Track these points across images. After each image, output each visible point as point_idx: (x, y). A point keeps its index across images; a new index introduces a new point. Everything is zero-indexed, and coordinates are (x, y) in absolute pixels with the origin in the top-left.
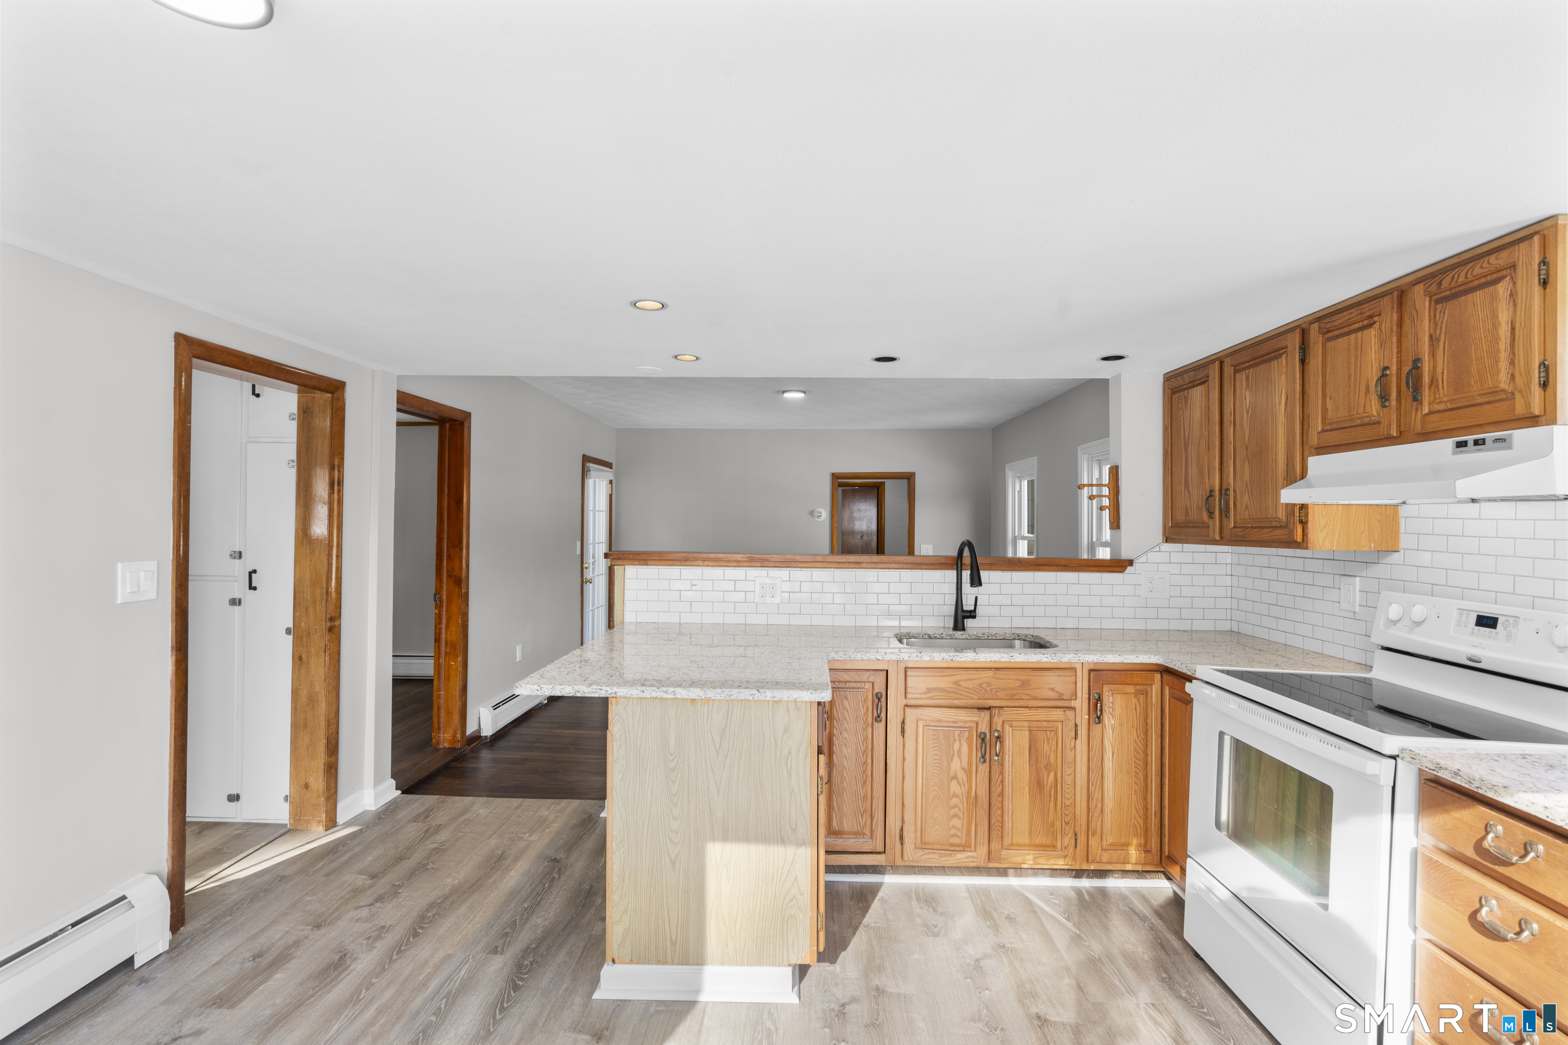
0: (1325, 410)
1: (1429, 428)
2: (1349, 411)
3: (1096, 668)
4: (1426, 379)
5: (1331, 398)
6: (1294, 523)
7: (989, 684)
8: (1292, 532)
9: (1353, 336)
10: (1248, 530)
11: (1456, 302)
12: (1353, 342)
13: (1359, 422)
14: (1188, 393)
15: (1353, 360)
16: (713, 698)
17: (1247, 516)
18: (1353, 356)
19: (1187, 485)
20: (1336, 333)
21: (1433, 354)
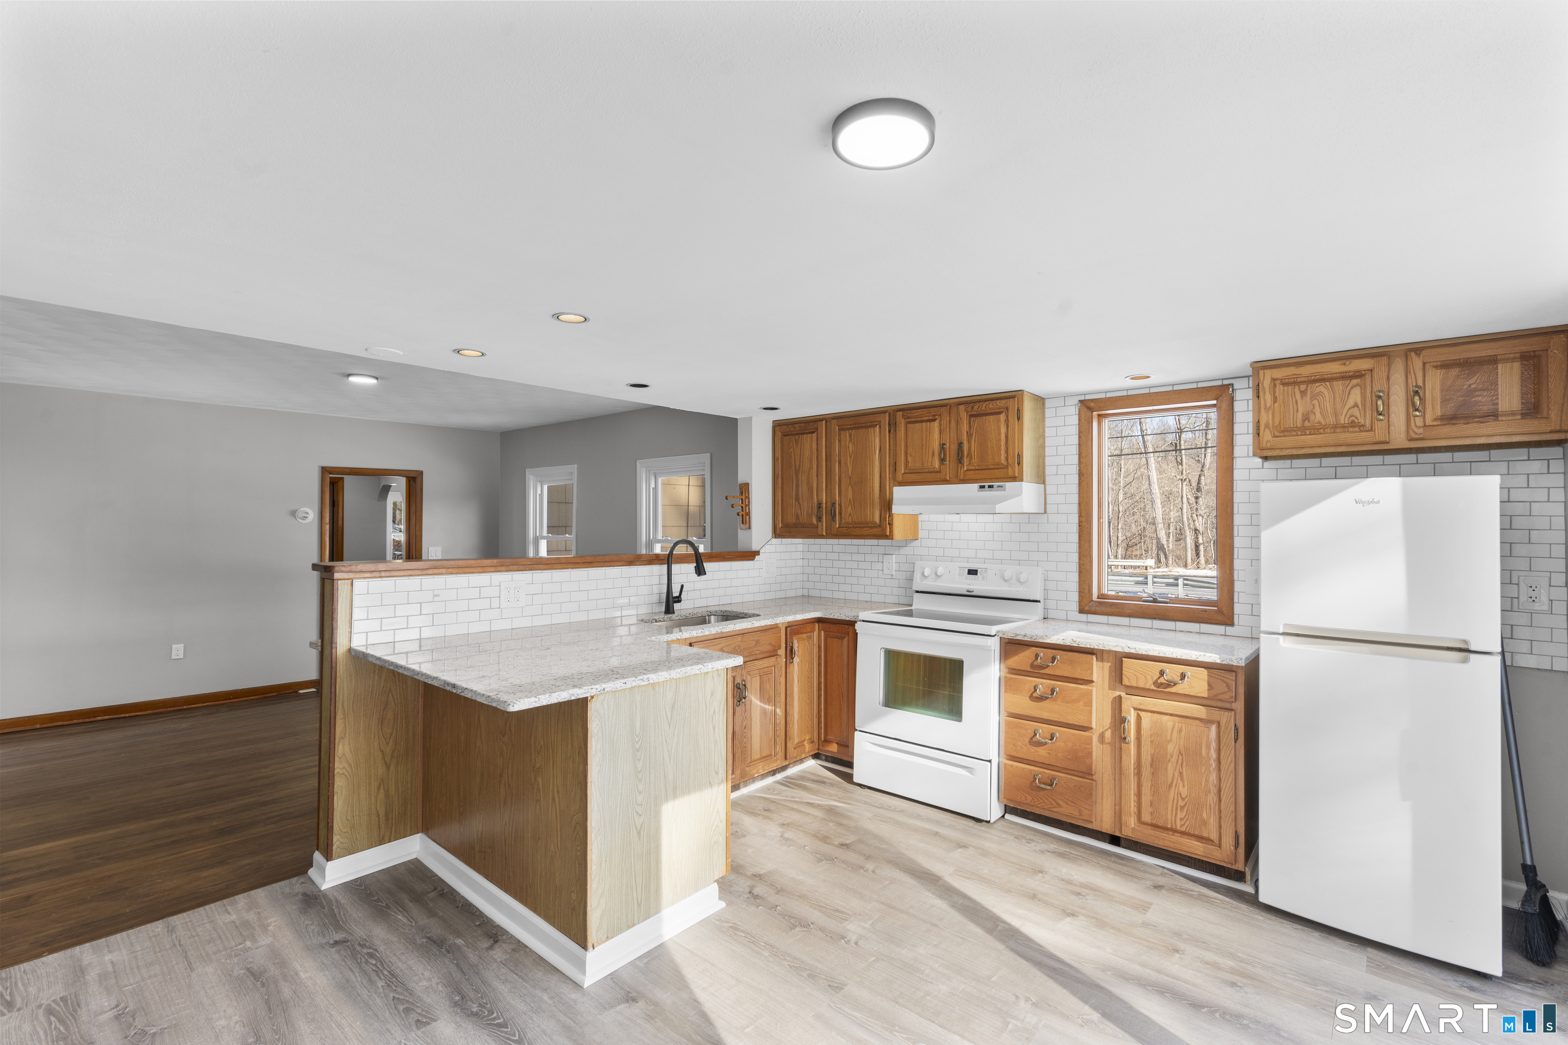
0: (907, 462)
1: (967, 477)
2: (922, 464)
3: (790, 624)
4: (965, 453)
5: (910, 455)
6: (886, 525)
7: (739, 647)
8: (885, 529)
9: (924, 424)
10: (851, 529)
11: (981, 418)
12: (924, 427)
13: (927, 470)
14: (799, 437)
15: (924, 437)
16: (675, 678)
17: (850, 520)
18: (924, 435)
19: (797, 499)
20: (913, 420)
21: (969, 441)
